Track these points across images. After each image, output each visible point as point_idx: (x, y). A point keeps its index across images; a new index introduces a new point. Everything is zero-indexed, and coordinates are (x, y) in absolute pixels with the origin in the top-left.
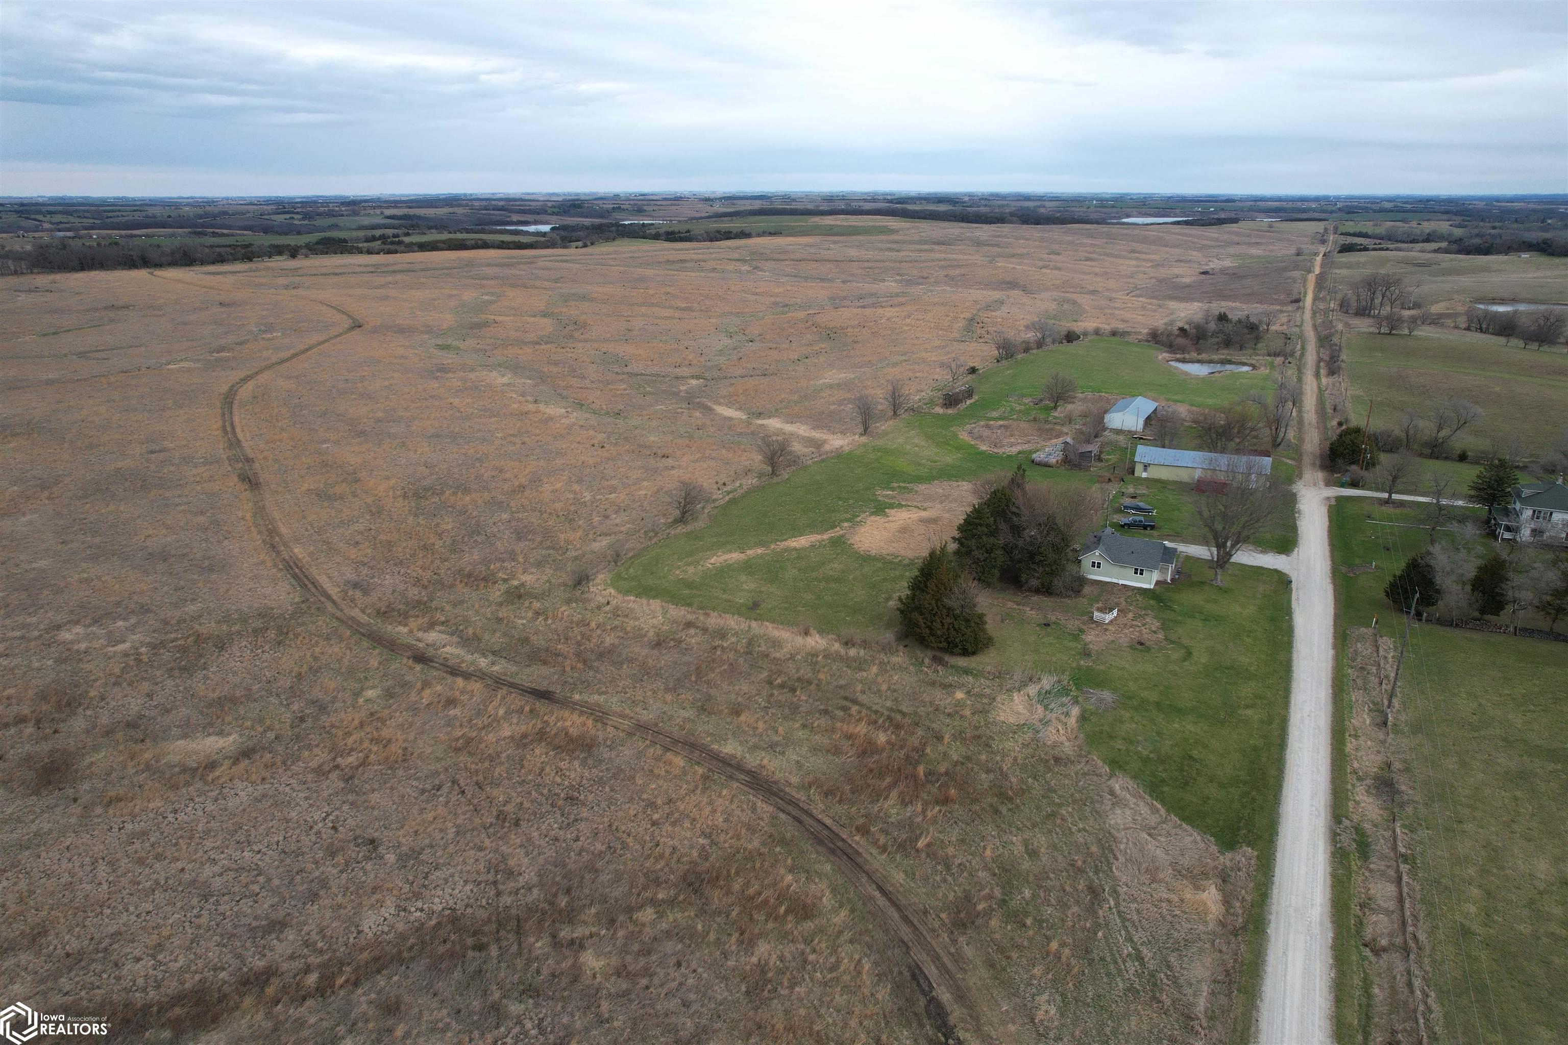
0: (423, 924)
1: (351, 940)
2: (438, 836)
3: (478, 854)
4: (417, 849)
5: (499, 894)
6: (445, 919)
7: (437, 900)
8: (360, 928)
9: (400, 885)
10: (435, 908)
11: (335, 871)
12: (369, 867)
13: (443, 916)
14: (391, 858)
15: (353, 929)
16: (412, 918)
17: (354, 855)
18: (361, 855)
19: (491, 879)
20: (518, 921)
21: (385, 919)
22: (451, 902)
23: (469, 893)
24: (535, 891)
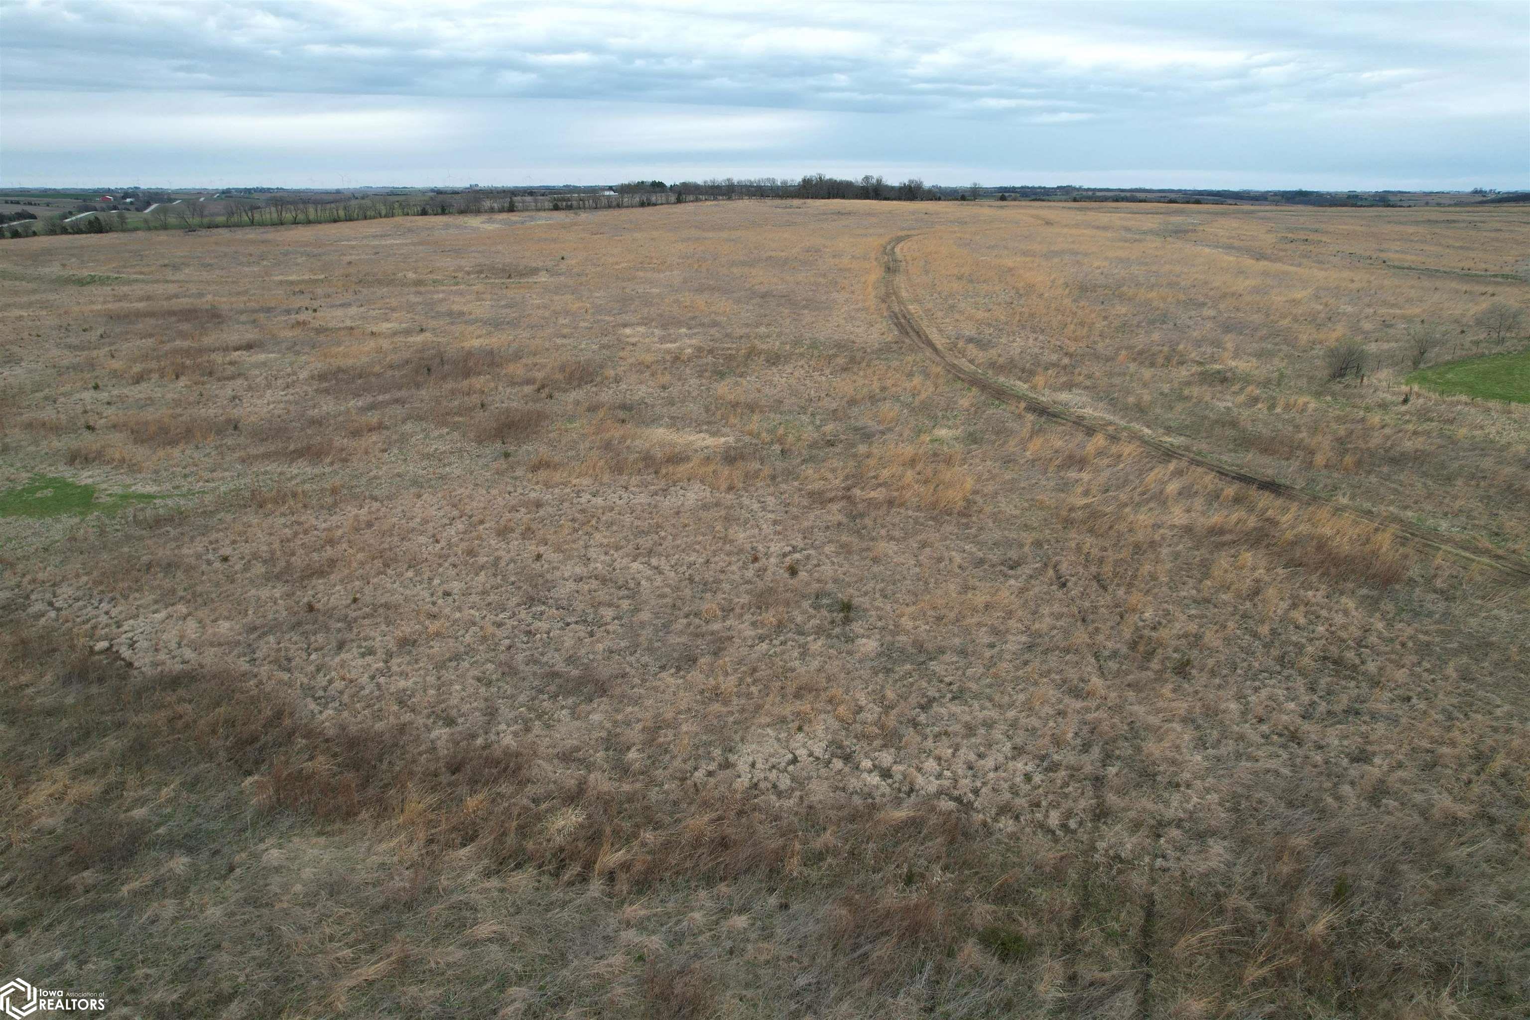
0: (873, 807)
1: (699, 774)
2: (984, 637)
3: (1067, 700)
4: (929, 646)
5: (1101, 814)
6: (933, 820)
7: (931, 765)
8: (732, 758)
9: (863, 702)
10: (920, 780)
11: (750, 633)
12: (816, 646)
13: (933, 809)
14: (869, 645)
15: (717, 752)
16: (853, 783)
17: (799, 619)
18: (815, 622)
19: (1088, 769)
20: (1150, 915)
21: (795, 761)
22: (965, 783)
23: (1018, 779)
24: (1218, 849)
